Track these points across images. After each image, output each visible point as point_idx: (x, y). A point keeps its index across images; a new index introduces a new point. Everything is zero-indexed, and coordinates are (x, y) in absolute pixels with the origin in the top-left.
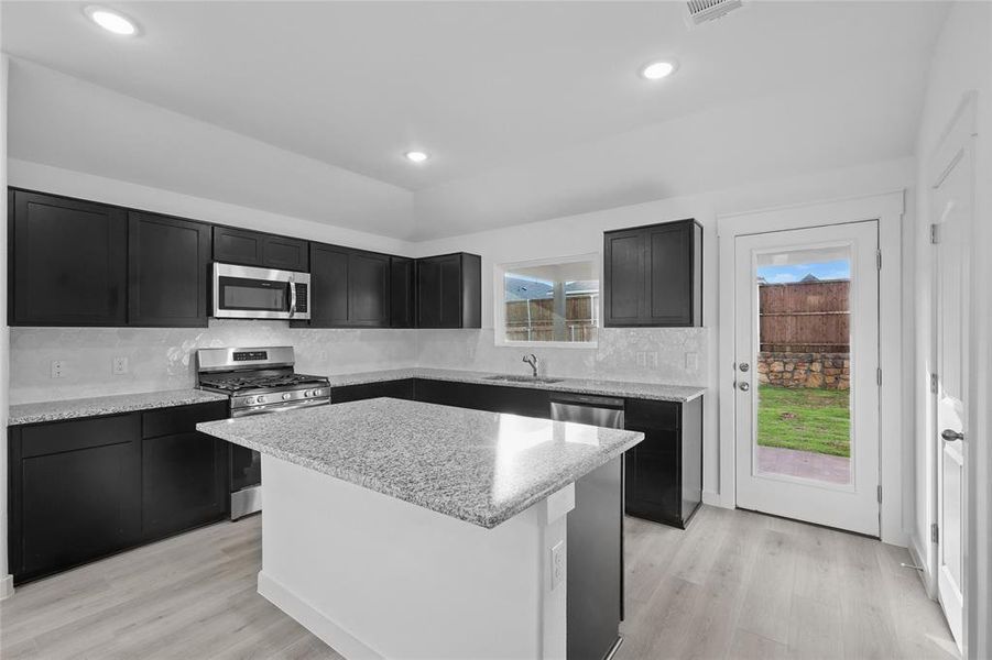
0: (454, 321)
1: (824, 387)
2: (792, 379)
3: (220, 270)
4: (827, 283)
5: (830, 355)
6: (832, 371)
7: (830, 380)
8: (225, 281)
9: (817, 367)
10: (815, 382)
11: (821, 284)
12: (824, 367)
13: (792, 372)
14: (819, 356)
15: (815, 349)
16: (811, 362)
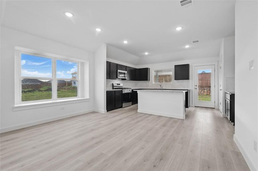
0: (147, 80)
1: (207, 95)
2: (201, 93)
3: (119, 71)
4: (208, 73)
5: (208, 88)
6: (209, 92)
7: (208, 93)
8: (119, 72)
9: (206, 91)
10: (205, 94)
11: (207, 73)
12: (207, 91)
13: (201, 92)
14: (206, 88)
15: (206, 87)
16: (204, 90)
